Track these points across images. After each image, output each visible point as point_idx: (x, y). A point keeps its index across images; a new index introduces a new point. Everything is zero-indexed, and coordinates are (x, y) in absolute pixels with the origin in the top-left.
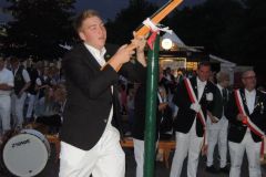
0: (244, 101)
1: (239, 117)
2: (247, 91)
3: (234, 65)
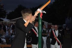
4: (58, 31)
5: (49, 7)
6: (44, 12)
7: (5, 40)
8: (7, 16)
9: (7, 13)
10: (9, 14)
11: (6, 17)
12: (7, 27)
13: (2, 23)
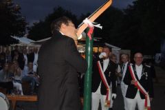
0: (135, 72)
1: (132, 82)
2: (136, 66)
3: (119, 49)
4: (141, 67)
5: (125, 14)
6: (98, 26)
7: (20, 85)
8: (27, 31)
9: (27, 26)
10: (33, 27)
11: (26, 35)
12: (25, 57)
13: (17, 46)
